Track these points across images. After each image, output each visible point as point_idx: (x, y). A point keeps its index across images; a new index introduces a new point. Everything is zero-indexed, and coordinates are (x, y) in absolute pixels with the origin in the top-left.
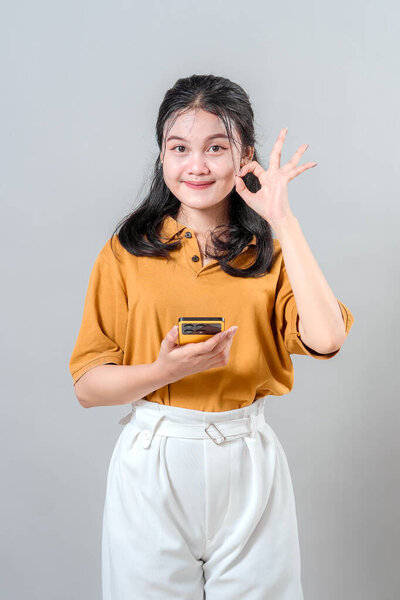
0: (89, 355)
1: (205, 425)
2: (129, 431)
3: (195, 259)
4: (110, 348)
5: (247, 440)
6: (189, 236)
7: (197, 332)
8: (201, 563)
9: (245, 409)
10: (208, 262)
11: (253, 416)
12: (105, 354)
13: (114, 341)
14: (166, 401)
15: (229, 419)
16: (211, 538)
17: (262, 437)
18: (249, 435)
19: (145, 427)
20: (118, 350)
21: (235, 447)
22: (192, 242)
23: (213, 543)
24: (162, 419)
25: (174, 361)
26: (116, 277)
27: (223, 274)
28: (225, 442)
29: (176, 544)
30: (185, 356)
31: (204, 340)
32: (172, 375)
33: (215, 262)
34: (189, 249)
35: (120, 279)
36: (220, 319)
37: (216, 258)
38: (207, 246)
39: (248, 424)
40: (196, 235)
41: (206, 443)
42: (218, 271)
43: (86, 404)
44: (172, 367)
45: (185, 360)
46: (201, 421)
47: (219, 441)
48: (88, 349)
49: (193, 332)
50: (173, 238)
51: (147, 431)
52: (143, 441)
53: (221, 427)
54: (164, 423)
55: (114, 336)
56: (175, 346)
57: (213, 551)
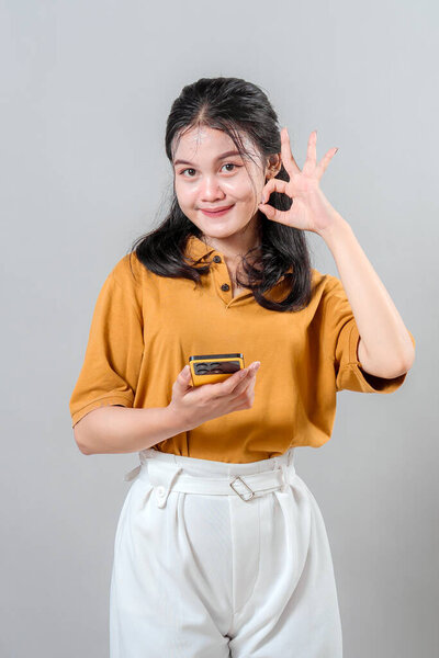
0: (94, 392)
1: (229, 479)
2: (139, 488)
3: (225, 288)
4: (118, 387)
5: (278, 494)
6: (217, 260)
7: (212, 372)
8: (227, 640)
9: (275, 459)
10: (240, 292)
11: (284, 468)
12: (112, 393)
13: (124, 378)
14: (185, 451)
16: (239, 611)
17: (294, 490)
18: (280, 490)
19: (159, 483)
20: (127, 389)
21: (265, 505)
22: (222, 266)
23: (242, 616)
24: (179, 474)
25: (189, 406)
26: (131, 303)
27: (256, 306)
28: (254, 497)
29: (198, 617)
30: (201, 400)
31: (221, 381)
32: (188, 421)
33: (248, 292)
34: (219, 276)
35: (135, 305)
37: (249, 287)
38: (237, 272)
39: (279, 478)
40: (226, 259)
41: (232, 499)
42: (251, 302)
43: (87, 450)
44: (187, 413)
45: (202, 404)
46: (226, 475)
47: (247, 497)
48: (91, 386)
49: (207, 372)
50: (199, 262)
51: (162, 488)
52: (158, 499)
53: (247, 481)
54: (181, 477)
55: (125, 372)
56: (190, 389)
57: (242, 626)
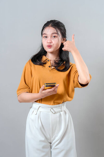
0: (22, 89)
1: (50, 109)
2: (31, 110)
3: (50, 67)
4: (27, 88)
5: (61, 112)
6: (48, 61)
8: (50, 144)
9: (60, 105)
13: (28, 86)
14: (41, 102)
15: (56, 107)
16: (52, 137)
17: (65, 111)
18: (61, 111)
19: (35, 109)
20: (29, 88)
21: (58, 114)
22: (49, 62)
23: (53, 138)
24: (39, 107)
25: (44, 93)
26: (30, 70)
27: (56, 71)
28: (55, 113)
29: (43, 139)
30: (46, 92)
32: (43, 96)
33: (54, 67)
34: (48, 64)
36: (55, 83)
38: (53, 63)
39: (61, 108)
40: (50, 60)
41: (51, 113)
42: (55, 70)
43: (20, 102)
45: (46, 93)
46: (49, 107)
47: (54, 113)
48: (22, 88)
50: (44, 61)
51: (36, 110)
52: (35, 113)
53: (54, 109)
55: (28, 84)
56: (44, 90)
57: (53, 141)
